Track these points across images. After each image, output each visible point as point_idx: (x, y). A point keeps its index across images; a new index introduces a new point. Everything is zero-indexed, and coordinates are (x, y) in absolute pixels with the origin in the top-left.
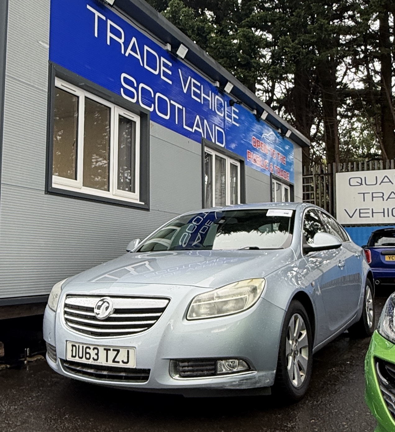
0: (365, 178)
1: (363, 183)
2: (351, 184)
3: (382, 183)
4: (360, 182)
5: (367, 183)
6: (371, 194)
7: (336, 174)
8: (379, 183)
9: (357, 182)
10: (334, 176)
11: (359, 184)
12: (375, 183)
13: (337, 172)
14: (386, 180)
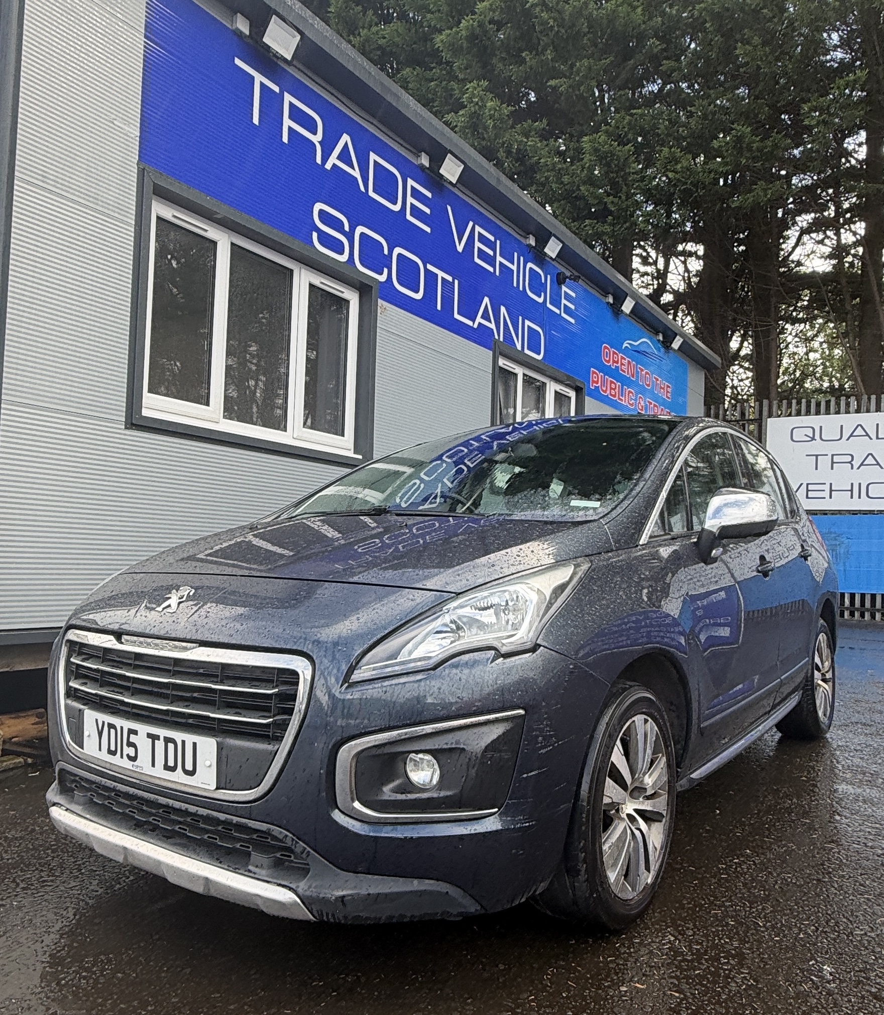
0: (821, 427)
1: (817, 436)
2: (794, 439)
3: (852, 438)
4: (812, 436)
5: (823, 438)
6: (829, 456)
7: (769, 420)
9: (807, 435)
10: (764, 425)
11: (809, 439)
12: (839, 437)
13: (770, 416)
14: (860, 432)
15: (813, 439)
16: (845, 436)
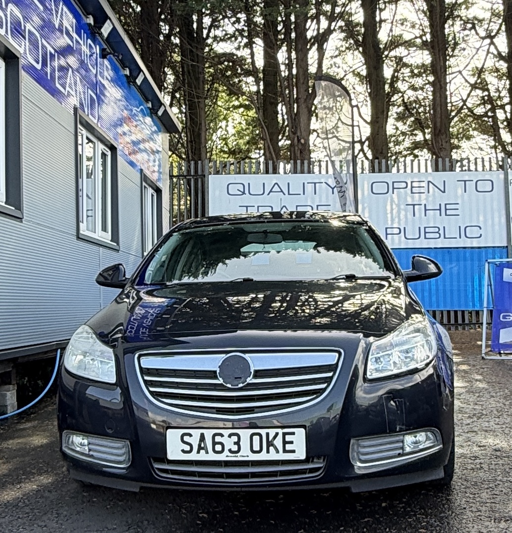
0: (249, 184)
1: (247, 191)
2: (230, 192)
3: (271, 193)
4: (242, 190)
5: (251, 193)
6: (256, 207)
7: (210, 176)
8: (267, 192)
9: (238, 190)
10: (206, 179)
11: (241, 193)
12: (262, 192)
13: (210, 174)
14: (276, 188)
15: (244, 193)
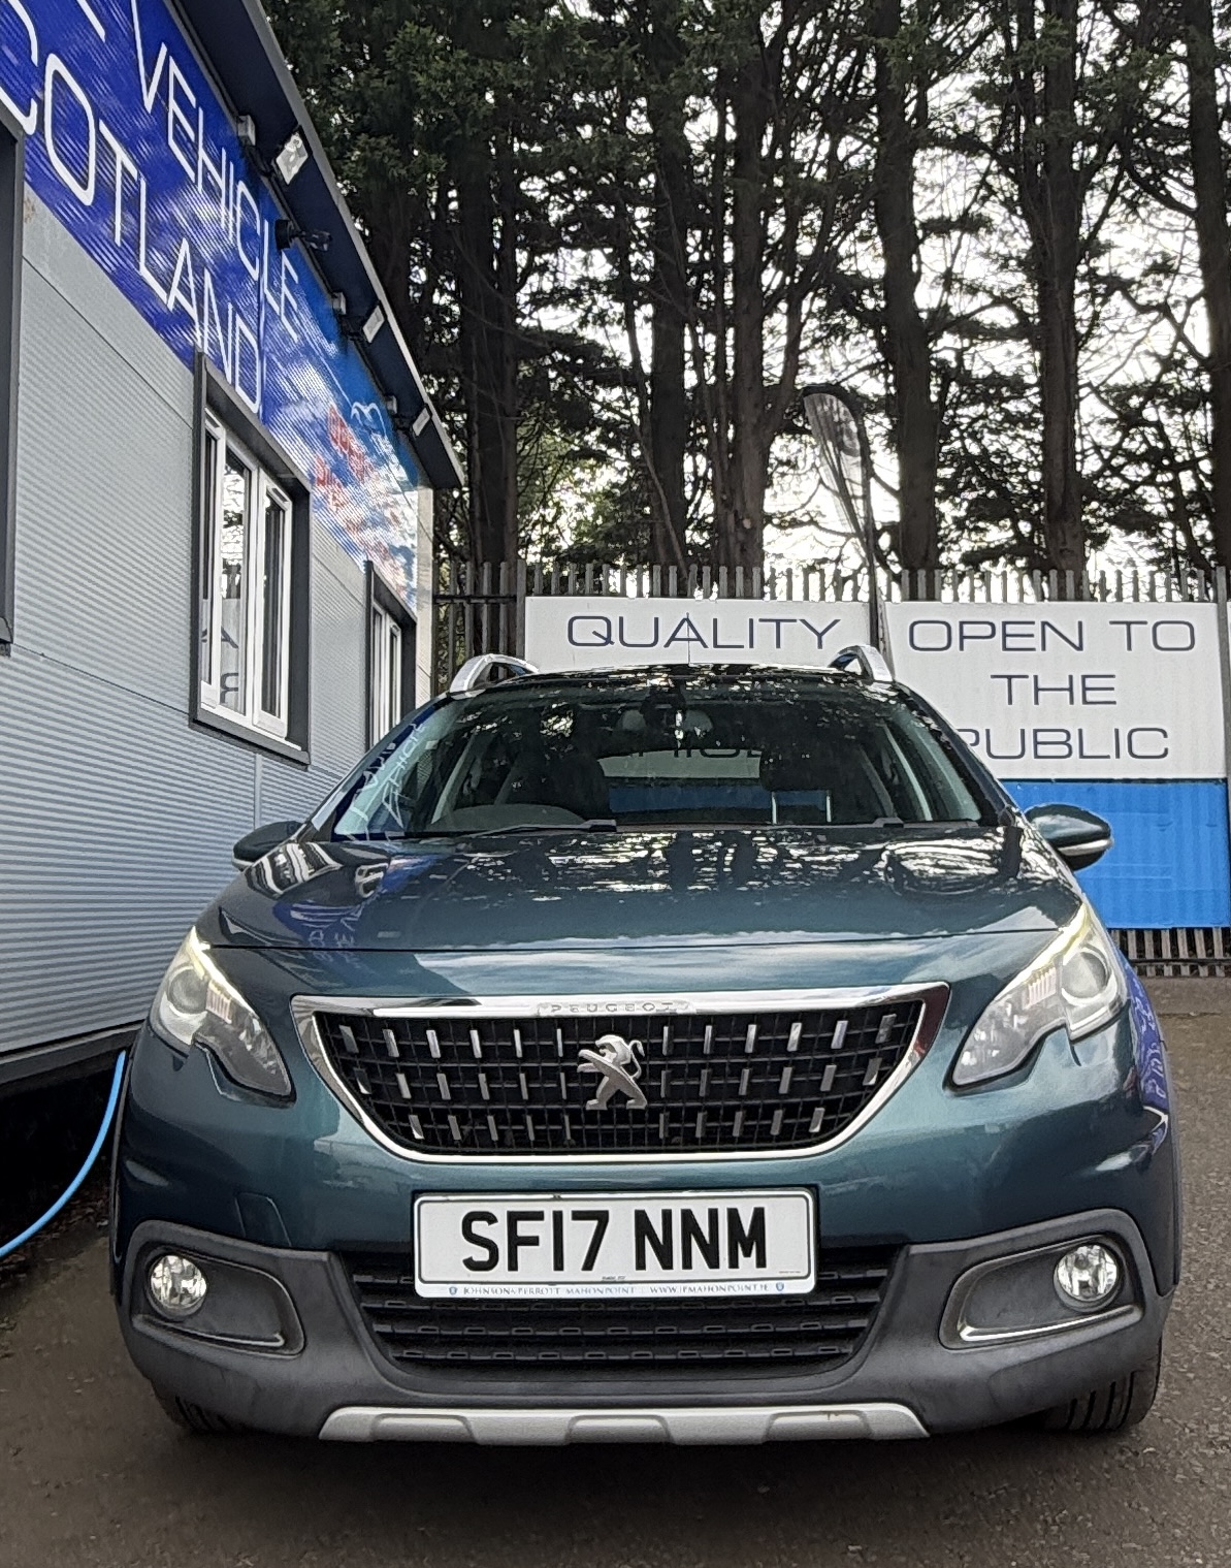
0: (621, 619)
1: (615, 637)
2: (575, 639)
3: (673, 643)
4: (605, 635)
5: (626, 640)
7: (528, 599)
9: (595, 633)
10: (518, 605)
11: (602, 641)
12: (652, 641)
13: (529, 593)
14: (684, 632)
15: (608, 641)
16: (664, 638)
